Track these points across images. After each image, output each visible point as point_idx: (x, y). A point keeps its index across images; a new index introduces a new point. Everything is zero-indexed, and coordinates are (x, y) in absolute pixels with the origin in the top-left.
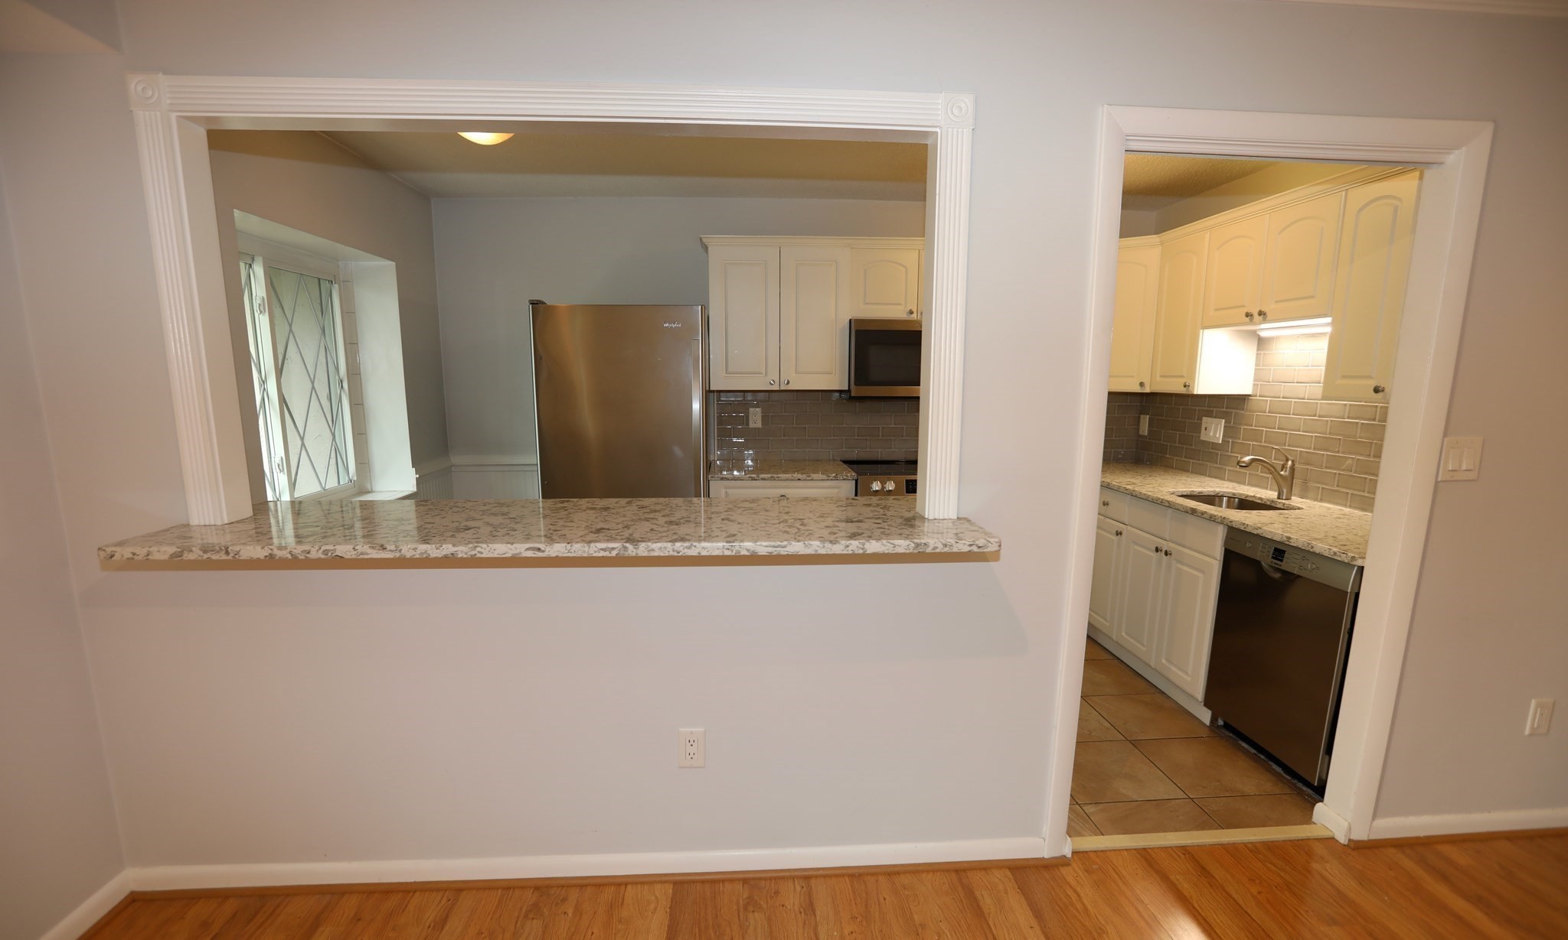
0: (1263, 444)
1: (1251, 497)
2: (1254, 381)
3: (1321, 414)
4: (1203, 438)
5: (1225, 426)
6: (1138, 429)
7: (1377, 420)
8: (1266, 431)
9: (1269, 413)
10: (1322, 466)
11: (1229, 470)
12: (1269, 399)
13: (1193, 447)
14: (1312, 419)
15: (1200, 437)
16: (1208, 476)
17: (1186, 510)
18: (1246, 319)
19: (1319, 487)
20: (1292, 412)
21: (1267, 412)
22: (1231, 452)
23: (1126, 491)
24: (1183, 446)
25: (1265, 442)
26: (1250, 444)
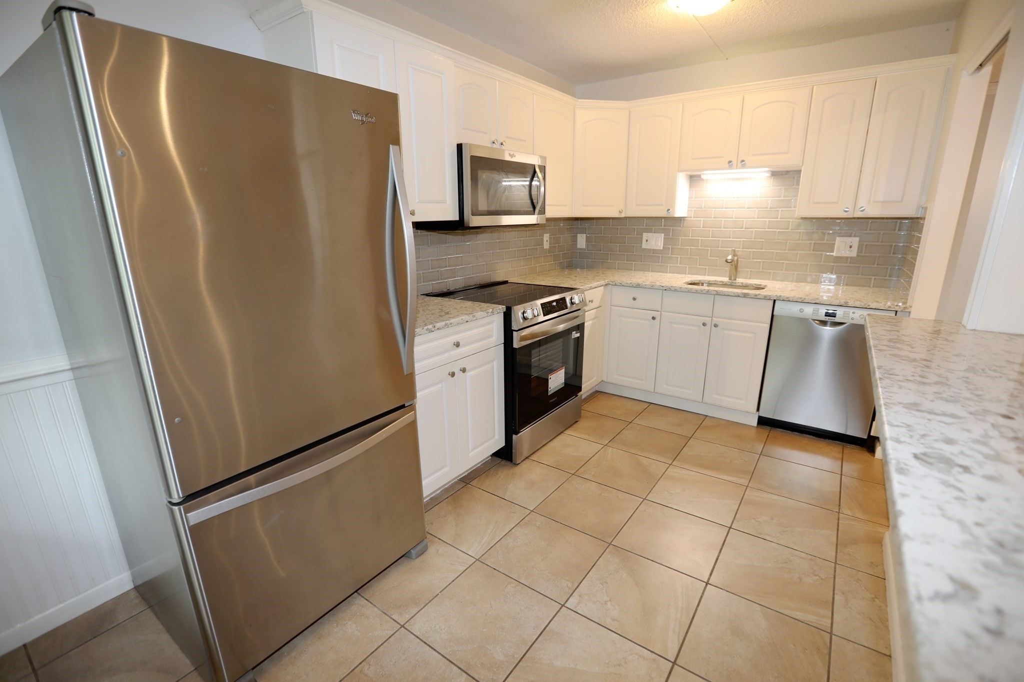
0: (699, 248)
1: (713, 281)
2: (688, 208)
4: (644, 246)
5: (664, 238)
6: (577, 244)
7: (790, 228)
8: (701, 240)
9: (703, 227)
10: (749, 258)
11: (670, 266)
12: (702, 219)
13: (634, 254)
14: (740, 231)
15: (641, 247)
16: (652, 271)
17: (736, 294)
18: (727, 165)
19: (748, 271)
20: (722, 227)
21: (701, 227)
22: (671, 254)
23: (662, 288)
24: (624, 253)
25: (701, 246)
26: (688, 249)
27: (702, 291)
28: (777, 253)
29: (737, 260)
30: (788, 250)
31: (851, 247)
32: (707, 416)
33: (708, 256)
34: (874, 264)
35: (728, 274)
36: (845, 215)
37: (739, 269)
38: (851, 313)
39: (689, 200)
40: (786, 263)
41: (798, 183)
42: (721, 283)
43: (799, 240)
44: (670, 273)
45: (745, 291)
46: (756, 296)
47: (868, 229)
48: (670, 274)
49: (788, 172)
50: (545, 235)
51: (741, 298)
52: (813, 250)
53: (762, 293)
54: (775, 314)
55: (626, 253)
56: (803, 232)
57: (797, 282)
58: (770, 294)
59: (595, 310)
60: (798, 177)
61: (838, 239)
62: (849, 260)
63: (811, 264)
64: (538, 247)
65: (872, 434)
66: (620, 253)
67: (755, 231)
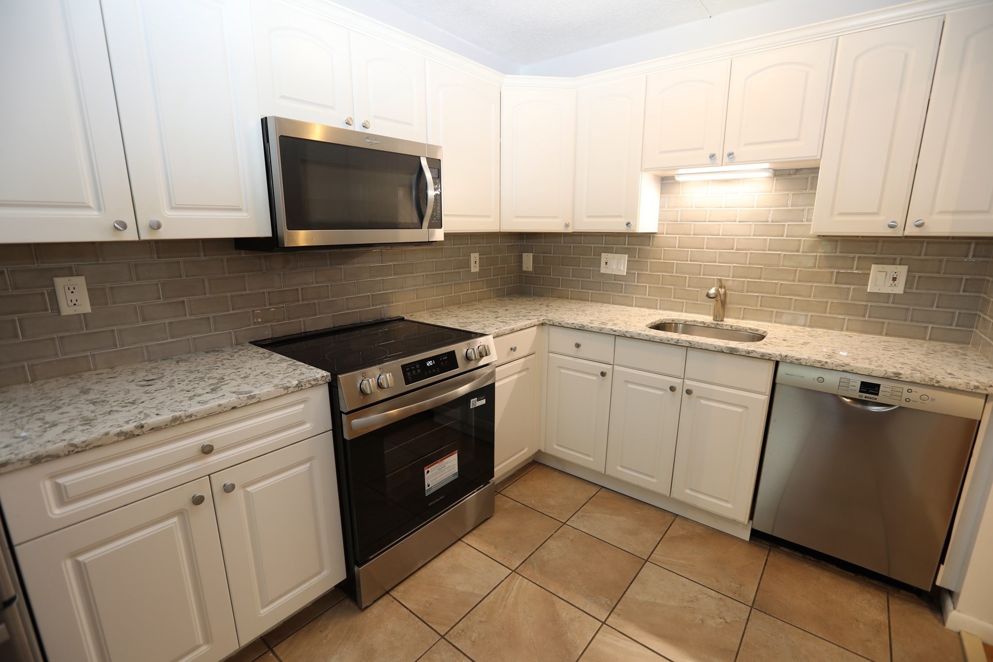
0: (674, 274)
1: (691, 321)
2: (659, 220)
3: (739, 247)
4: (603, 270)
5: (628, 260)
6: (522, 266)
7: (801, 251)
8: (677, 263)
9: (679, 247)
10: (743, 290)
11: (636, 298)
12: (678, 236)
13: (591, 280)
14: (729, 252)
15: (600, 271)
16: (613, 304)
17: (719, 349)
18: (708, 161)
19: (741, 308)
20: (705, 248)
21: (677, 247)
22: (638, 282)
23: (613, 333)
24: (578, 279)
25: (676, 272)
26: (660, 275)
27: (669, 341)
28: (781, 284)
29: (725, 294)
30: (799, 281)
31: (894, 279)
32: (678, 515)
33: (685, 286)
34: (932, 306)
35: (712, 312)
36: (889, 232)
37: (728, 306)
38: (905, 391)
39: (660, 211)
40: (796, 300)
41: (814, 186)
42: (702, 325)
43: (814, 267)
44: (636, 306)
45: (733, 344)
46: (749, 353)
47: (923, 253)
48: (636, 308)
49: (797, 171)
50: (473, 255)
51: (725, 354)
52: (836, 283)
53: (759, 350)
54: (777, 381)
55: (581, 279)
56: (820, 256)
57: (810, 326)
58: (770, 352)
59: (523, 360)
60: (813, 178)
61: (874, 267)
62: (891, 299)
63: (832, 303)
64: (461, 270)
65: (938, 583)
66: (573, 278)
67: (751, 253)
